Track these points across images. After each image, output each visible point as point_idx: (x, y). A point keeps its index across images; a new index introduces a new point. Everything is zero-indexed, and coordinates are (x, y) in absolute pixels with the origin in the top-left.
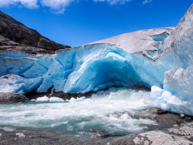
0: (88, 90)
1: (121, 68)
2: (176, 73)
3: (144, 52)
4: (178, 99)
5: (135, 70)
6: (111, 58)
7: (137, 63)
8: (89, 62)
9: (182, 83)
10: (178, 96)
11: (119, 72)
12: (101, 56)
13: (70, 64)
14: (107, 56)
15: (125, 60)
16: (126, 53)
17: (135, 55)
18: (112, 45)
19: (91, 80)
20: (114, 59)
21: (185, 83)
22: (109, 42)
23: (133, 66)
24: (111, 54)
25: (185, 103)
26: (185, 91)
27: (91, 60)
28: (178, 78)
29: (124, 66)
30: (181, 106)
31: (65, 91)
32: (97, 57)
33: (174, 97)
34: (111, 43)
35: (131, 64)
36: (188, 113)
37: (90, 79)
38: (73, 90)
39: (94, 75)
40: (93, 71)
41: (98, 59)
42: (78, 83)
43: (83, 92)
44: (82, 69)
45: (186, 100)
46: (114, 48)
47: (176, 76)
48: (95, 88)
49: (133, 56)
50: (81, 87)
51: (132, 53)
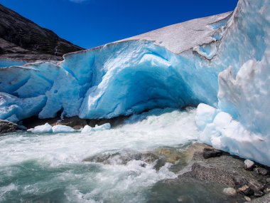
0: (116, 113)
1: (165, 78)
2: (240, 74)
3: (196, 48)
4: (242, 129)
5: (185, 81)
6: (148, 63)
7: (187, 68)
8: (115, 71)
9: (250, 93)
10: (243, 123)
11: (162, 86)
12: (133, 61)
13: (88, 75)
14: (142, 61)
15: (169, 65)
16: (171, 53)
17: (183, 55)
18: (149, 42)
19: (120, 99)
20: (153, 64)
21: (258, 92)
22: (145, 38)
23: (181, 74)
24: (148, 57)
25: (257, 137)
26: (257, 112)
27: (118, 68)
28: (243, 83)
29: (170, 75)
30: (248, 144)
31: (82, 116)
32: (127, 63)
33: (235, 124)
34: (149, 39)
35: (179, 71)
36: (260, 160)
37: (118, 96)
38: (92, 113)
39: (124, 91)
40: (122, 85)
41: (128, 65)
42: (99, 104)
43: (109, 116)
44: (104, 84)
45: (257, 130)
46: (152, 47)
47: (240, 79)
48: (127, 110)
49: (181, 58)
50: (104, 109)
51: (178, 52)
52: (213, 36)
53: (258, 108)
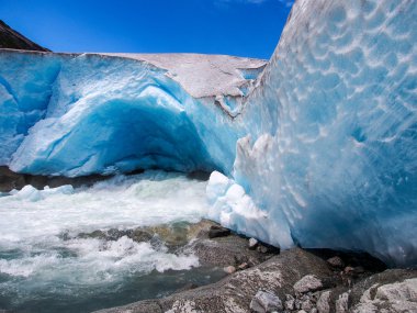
0: (87, 169)
1: (174, 127)
2: (256, 145)
3: (220, 98)
4: (252, 204)
5: (201, 137)
6: (152, 100)
7: (204, 120)
8: (96, 100)
9: (262, 167)
10: (254, 199)
11: (168, 137)
12: (129, 92)
13: (41, 97)
14: (143, 94)
15: (182, 110)
16: (186, 94)
17: (203, 101)
18: (158, 70)
19: (96, 147)
20: (159, 103)
21: (268, 168)
22: (153, 62)
23: (196, 126)
24: (153, 91)
25: (263, 214)
26: (265, 188)
27: (102, 97)
28: (258, 155)
29: (181, 124)
30: (255, 221)
31: (16, 167)
32: (118, 92)
33: (247, 198)
34: (158, 65)
35: (194, 121)
36: (263, 238)
37: (94, 143)
38: (39, 165)
39: (106, 134)
40: (103, 125)
41: (120, 96)
42: (57, 150)
43: (72, 174)
44: (73, 115)
45: (263, 207)
46: (161, 77)
47: (256, 150)
48: (106, 166)
49: (199, 104)
50: (65, 160)
51: (197, 96)
52: (240, 88)
53: (267, 184)
